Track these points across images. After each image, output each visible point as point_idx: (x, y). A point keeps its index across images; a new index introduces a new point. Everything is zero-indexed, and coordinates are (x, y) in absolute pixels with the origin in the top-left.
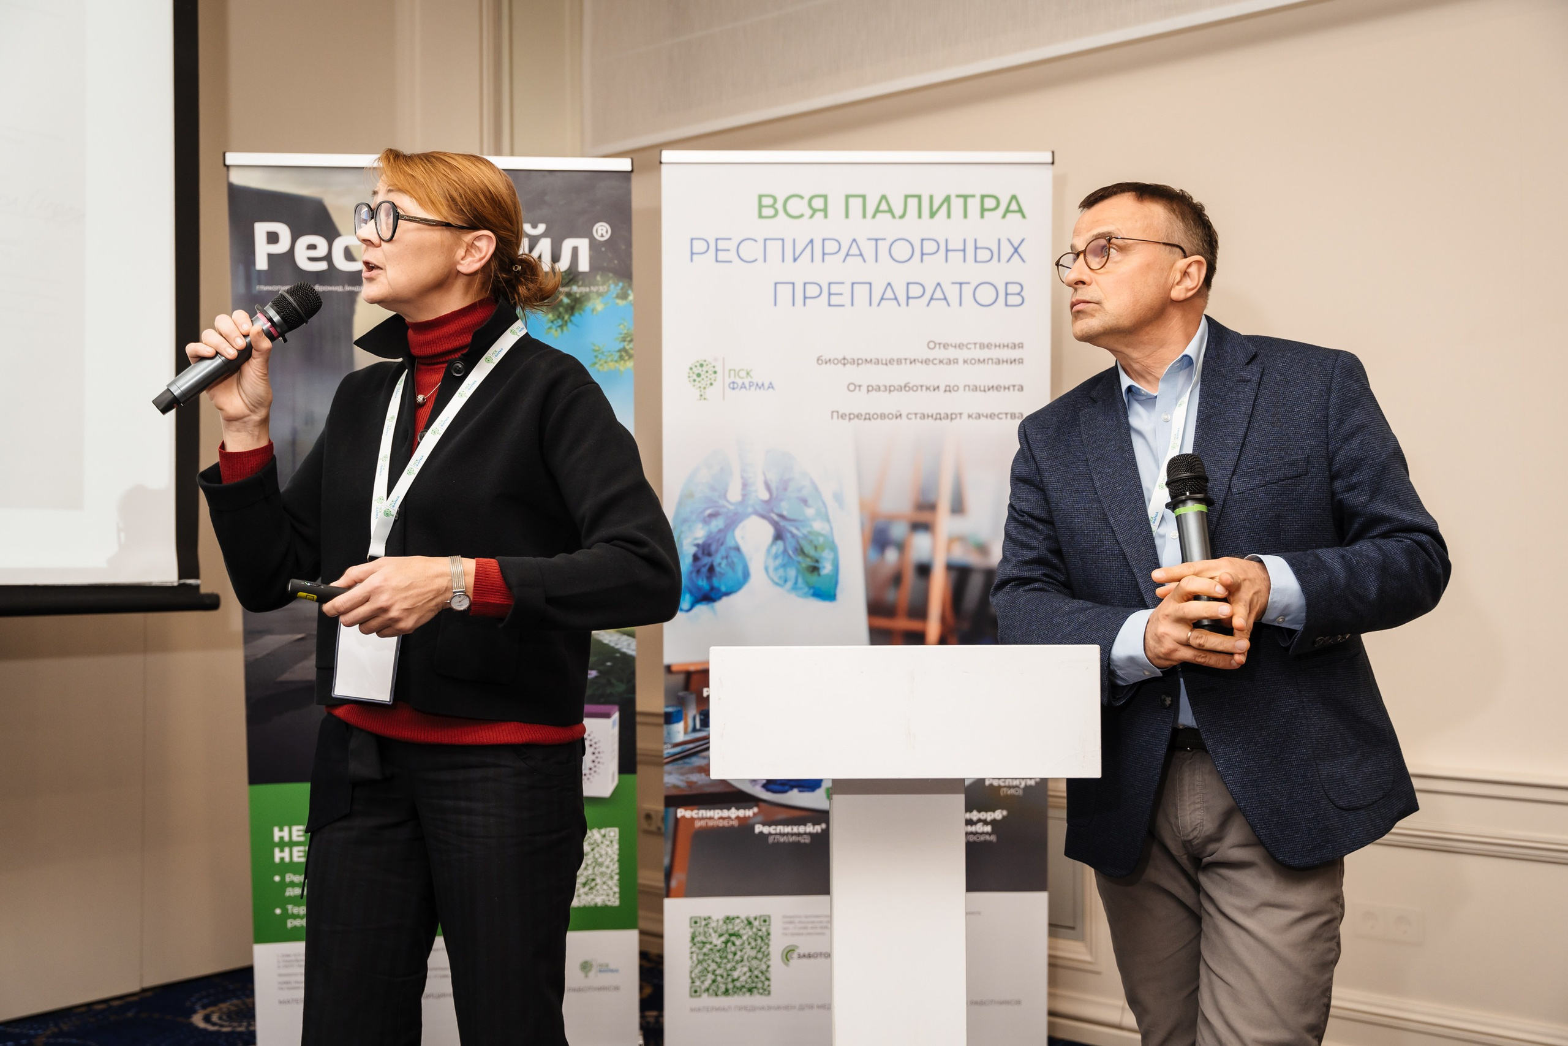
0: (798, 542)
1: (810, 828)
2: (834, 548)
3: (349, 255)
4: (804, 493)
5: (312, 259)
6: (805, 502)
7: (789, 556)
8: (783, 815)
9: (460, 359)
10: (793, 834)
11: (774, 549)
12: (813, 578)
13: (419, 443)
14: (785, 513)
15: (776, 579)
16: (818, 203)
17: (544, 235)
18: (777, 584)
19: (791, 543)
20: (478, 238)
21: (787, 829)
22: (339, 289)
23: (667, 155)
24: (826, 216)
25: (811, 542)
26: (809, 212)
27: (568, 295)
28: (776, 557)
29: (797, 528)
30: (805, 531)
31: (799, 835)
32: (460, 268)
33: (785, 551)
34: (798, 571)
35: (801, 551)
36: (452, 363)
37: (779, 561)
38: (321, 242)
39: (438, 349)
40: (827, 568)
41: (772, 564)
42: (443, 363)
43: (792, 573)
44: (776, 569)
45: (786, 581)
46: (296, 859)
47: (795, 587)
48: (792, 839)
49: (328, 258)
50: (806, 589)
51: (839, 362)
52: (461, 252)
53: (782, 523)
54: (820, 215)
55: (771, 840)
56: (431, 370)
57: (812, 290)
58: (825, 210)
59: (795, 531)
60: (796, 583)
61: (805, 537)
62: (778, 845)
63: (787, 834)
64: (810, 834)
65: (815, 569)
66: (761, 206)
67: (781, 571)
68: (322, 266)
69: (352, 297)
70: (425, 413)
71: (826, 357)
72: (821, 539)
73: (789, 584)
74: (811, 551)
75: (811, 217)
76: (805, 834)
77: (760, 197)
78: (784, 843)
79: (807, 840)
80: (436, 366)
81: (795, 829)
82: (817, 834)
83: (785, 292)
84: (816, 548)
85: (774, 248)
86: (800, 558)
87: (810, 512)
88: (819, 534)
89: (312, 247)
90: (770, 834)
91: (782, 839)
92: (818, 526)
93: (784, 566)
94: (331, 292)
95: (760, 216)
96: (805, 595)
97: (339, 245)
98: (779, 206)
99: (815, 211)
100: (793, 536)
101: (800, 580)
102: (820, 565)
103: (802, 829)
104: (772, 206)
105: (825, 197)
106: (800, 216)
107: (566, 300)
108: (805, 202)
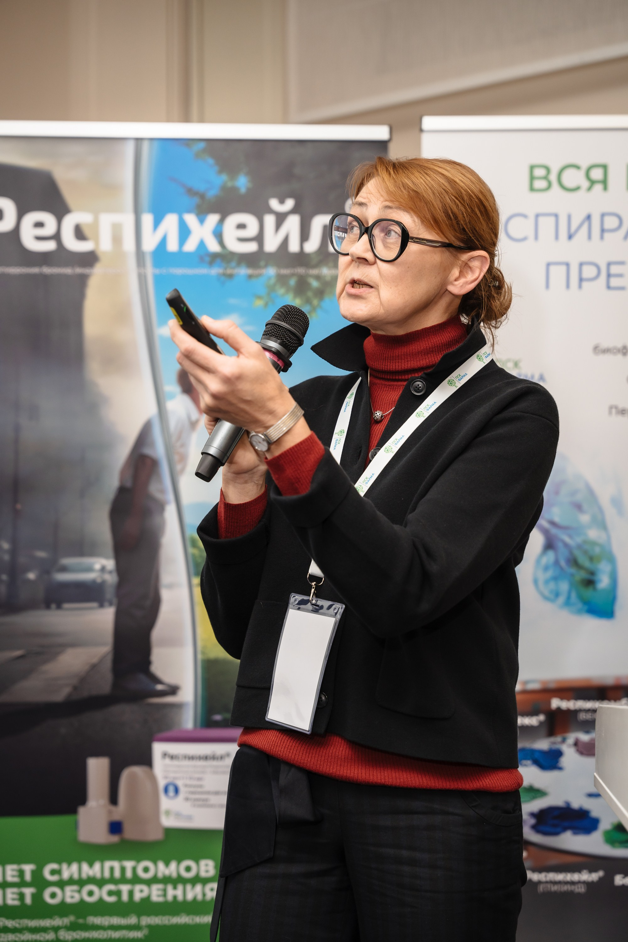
0: (571, 553)
1: (585, 876)
2: (612, 560)
3: (80, 234)
4: (579, 497)
5: (39, 238)
6: (579, 507)
7: (561, 568)
8: (555, 860)
9: (421, 378)
10: (567, 883)
11: (544, 560)
12: (588, 593)
13: (370, 461)
14: (557, 519)
15: (546, 593)
16: (597, 174)
17: (294, 211)
18: (546, 598)
19: (563, 553)
20: (473, 258)
21: (560, 877)
22: (68, 271)
23: (429, 122)
24: (605, 188)
25: (586, 552)
26: (585, 184)
27: (318, 278)
28: (546, 568)
29: (570, 537)
30: (579, 540)
31: (572, 883)
32: (451, 288)
33: (557, 562)
34: (572, 585)
35: (574, 562)
36: (413, 380)
37: (550, 574)
38: (49, 219)
39: (403, 365)
40: (604, 582)
41: (542, 576)
42: (405, 380)
43: (564, 586)
44: (547, 582)
45: (557, 595)
46: (10, 902)
47: (568, 603)
48: (566, 888)
49: (57, 237)
50: (580, 605)
51: (619, 351)
52: (456, 272)
53: (554, 531)
54: (598, 188)
55: (541, 888)
56: (389, 385)
57: (589, 272)
58: (604, 182)
59: (567, 539)
60: (569, 598)
61: (579, 547)
62: (549, 895)
63: (559, 883)
64: (584, 882)
65: (590, 583)
66: (532, 178)
67: (552, 585)
68: (50, 246)
69: (83, 280)
70: (379, 430)
71: (605, 344)
72: (597, 550)
73: (561, 599)
74: (583, 561)
75: (589, 189)
76: (579, 882)
77: (532, 168)
78: (555, 893)
79: (581, 889)
80: (396, 383)
81: (569, 877)
82: (592, 883)
83: (558, 273)
84: (591, 559)
85: (547, 224)
86: (573, 570)
87: (585, 518)
88: (594, 544)
89: (39, 225)
90: (540, 882)
91: (555, 888)
92: (593, 534)
93: (555, 579)
94: (59, 276)
95: (532, 189)
96: (579, 612)
97: (69, 222)
98: (553, 177)
99: (593, 183)
100: (566, 545)
101: (574, 595)
102: (596, 578)
103: (576, 877)
104: (546, 178)
105: (605, 167)
106: (577, 189)
107: (315, 284)
108: (582, 173)
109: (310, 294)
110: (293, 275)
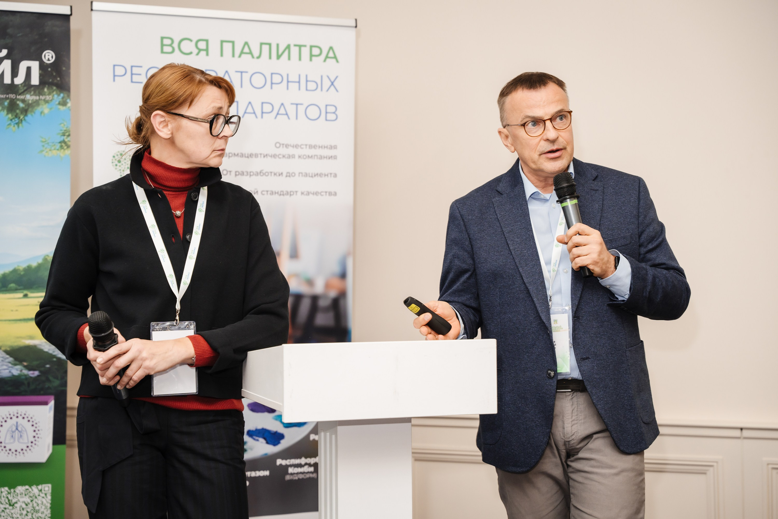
16: (202, 45)
17: (7, 57)
23: (97, 5)
24: (207, 55)
26: (195, 51)
27: (23, 101)
54: (203, 53)
58: (207, 50)
66: (162, 45)
75: (198, 54)
77: (162, 38)
95: (162, 52)
98: (175, 45)
99: (200, 50)
104: (170, 45)
105: (207, 41)
106: (191, 53)
107: (21, 105)
108: (193, 43)
109: (18, 111)
110: (6, 99)
